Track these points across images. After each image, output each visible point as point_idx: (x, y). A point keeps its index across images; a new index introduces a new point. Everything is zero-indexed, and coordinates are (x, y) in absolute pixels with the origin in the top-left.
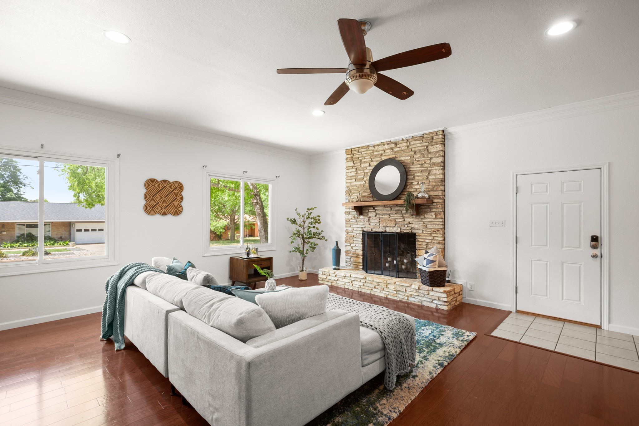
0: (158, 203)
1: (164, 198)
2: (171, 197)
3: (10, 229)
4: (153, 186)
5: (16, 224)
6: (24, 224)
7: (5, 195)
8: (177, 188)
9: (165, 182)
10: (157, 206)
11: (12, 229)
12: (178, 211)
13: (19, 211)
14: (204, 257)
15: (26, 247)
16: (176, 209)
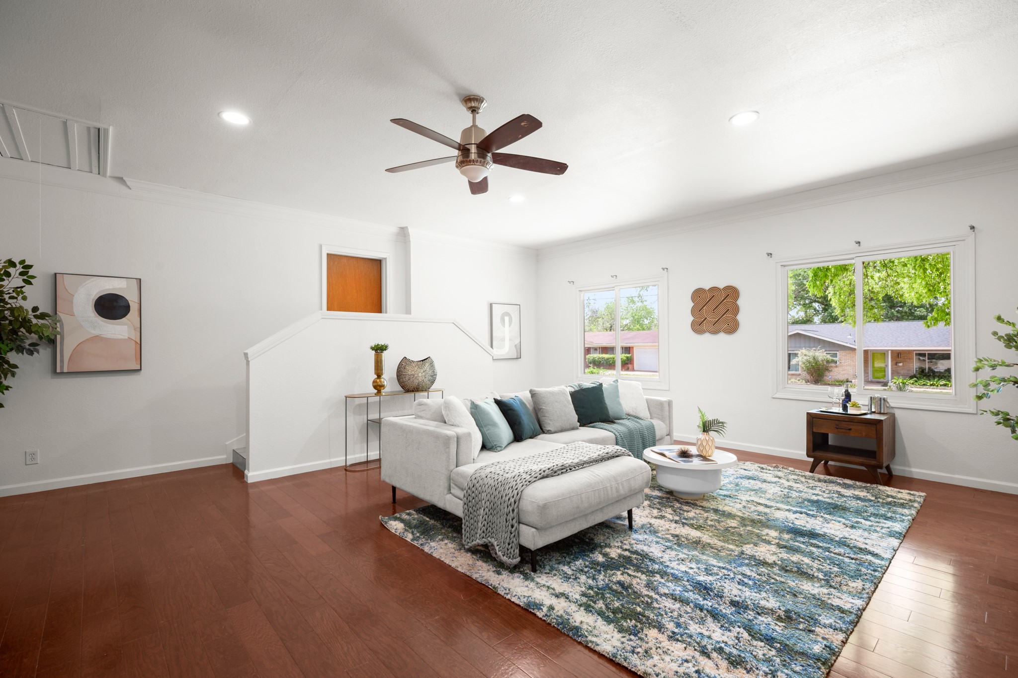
0: (706, 318)
1: (713, 311)
2: (722, 309)
3: (907, 359)
4: (699, 297)
5: (915, 352)
6: (925, 353)
7: (914, 313)
8: (729, 295)
9: (714, 289)
10: (705, 322)
11: (909, 359)
12: (732, 328)
13: (919, 334)
14: (774, 399)
15: (921, 386)
16: (728, 325)
